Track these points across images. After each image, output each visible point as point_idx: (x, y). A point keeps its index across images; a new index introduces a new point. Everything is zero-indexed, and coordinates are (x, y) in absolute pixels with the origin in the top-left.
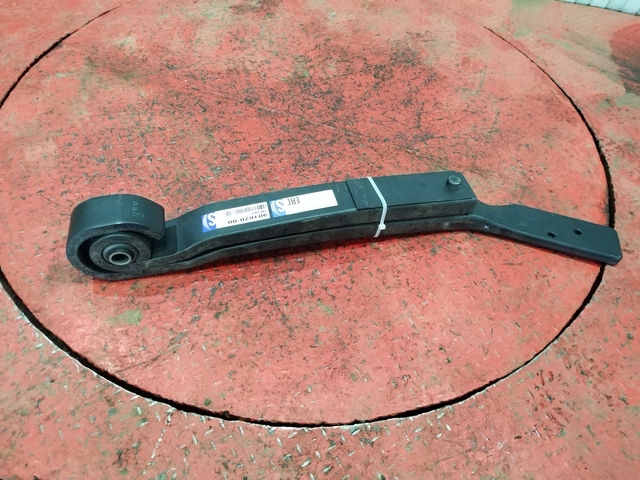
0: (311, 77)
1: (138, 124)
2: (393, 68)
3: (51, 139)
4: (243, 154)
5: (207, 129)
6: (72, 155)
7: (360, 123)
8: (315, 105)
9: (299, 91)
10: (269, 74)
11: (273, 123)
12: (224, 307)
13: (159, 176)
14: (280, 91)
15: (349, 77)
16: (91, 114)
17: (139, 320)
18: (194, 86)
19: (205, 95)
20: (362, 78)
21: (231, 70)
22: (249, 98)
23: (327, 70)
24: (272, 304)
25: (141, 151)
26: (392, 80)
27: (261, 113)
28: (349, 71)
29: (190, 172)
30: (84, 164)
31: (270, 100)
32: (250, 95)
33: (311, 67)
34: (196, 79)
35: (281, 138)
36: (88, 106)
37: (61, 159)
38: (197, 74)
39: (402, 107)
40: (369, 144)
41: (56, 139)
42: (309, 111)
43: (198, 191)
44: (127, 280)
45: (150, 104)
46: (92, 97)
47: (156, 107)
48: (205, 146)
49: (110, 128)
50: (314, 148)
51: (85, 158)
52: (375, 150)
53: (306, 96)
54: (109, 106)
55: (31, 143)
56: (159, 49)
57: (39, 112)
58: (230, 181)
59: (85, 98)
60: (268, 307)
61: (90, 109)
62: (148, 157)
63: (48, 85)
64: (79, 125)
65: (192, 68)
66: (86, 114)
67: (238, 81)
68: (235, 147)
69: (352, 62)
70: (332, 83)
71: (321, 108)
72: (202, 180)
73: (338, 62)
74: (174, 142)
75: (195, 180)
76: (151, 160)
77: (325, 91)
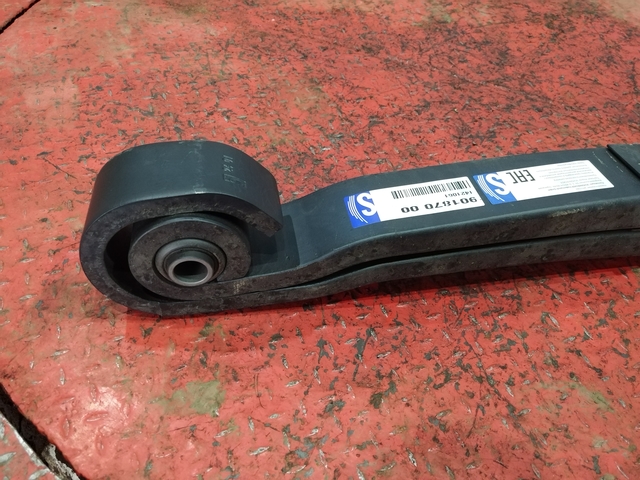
0: (456, 23)
1: (207, 68)
2: (571, 19)
3: (69, 80)
4: (372, 117)
5: (312, 81)
6: (101, 103)
7: (544, 84)
8: (468, 57)
9: (441, 39)
10: (393, 17)
11: (410, 78)
12: (386, 381)
13: (242, 142)
14: (414, 38)
15: (512, 26)
16: (135, 51)
17: (218, 404)
18: (285, 27)
19: (303, 39)
20: (531, 27)
21: (338, 10)
22: (369, 46)
23: (476, 16)
24: (480, 379)
25: (213, 104)
26: (575, 33)
27: (389, 65)
28: (508, 20)
29: (292, 138)
30: (120, 117)
31: (400, 49)
32: (369, 41)
33: (453, 11)
34: (288, 18)
35: (427, 98)
36: (131, 41)
37: (83, 108)
38: (289, 13)
39: (602, 66)
40: (568, 113)
41: (77, 80)
42: (461, 66)
43: (309, 168)
44: (192, 316)
45: (224, 45)
46: (137, 30)
47: (231, 48)
48: (312, 103)
49: (162, 70)
50: (484, 114)
51: (122, 108)
52: (581, 122)
53: (454, 46)
54: (163, 42)
55: (38, 83)
57: (55, 44)
58: (359, 155)
59: (127, 31)
60: (475, 387)
61: (132, 44)
62: (224, 114)
63: (73, 13)
64: (116, 63)
65: (282, 6)
66: (127, 51)
67: (349, 24)
68: (358, 107)
69: (510, 9)
70: (488, 32)
71: (479, 62)
72: (313, 151)
73: (490, 7)
74: (262, 95)
75: (302, 151)
76: (228, 117)
77: (480, 41)
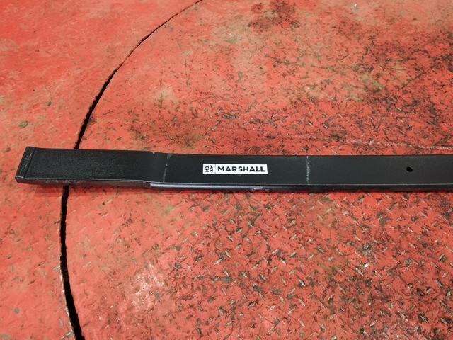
0: (386, 89)
3: (150, 265)
4: (378, 215)
6: (188, 282)
8: (411, 123)
9: (383, 109)
10: (338, 96)
13: (307, 282)
14: (364, 115)
15: (425, 77)
16: (178, 209)
18: (266, 134)
19: (285, 143)
20: (439, 75)
21: (296, 103)
22: (335, 134)
23: (397, 76)
25: (264, 249)
28: (420, 72)
29: (338, 263)
30: (211, 293)
31: (358, 130)
32: (334, 128)
33: (378, 75)
34: (264, 124)
37: (178, 295)
38: (261, 116)
41: (156, 262)
42: (410, 133)
43: (366, 292)
48: (331, 217)
49: (211, 224)
51: (206, 281)
53: (395, 114)
56: (204, 96)
58: (391, 262)
62: (278, 256)
64: (174, 230)
65: (253, 111)
67: (311, 114)
68: (363, 208)
69: (415, 59)
70: (412, 90)
71: (420, 125)
72: (360, 272)
73: (401, 61)
74: (293, 222)
75: (353, 275)
76: (284, 260)
77: (411, 102)
